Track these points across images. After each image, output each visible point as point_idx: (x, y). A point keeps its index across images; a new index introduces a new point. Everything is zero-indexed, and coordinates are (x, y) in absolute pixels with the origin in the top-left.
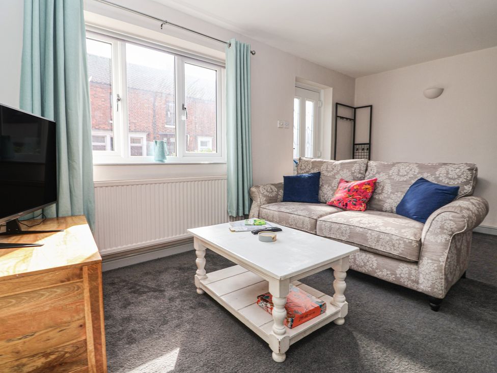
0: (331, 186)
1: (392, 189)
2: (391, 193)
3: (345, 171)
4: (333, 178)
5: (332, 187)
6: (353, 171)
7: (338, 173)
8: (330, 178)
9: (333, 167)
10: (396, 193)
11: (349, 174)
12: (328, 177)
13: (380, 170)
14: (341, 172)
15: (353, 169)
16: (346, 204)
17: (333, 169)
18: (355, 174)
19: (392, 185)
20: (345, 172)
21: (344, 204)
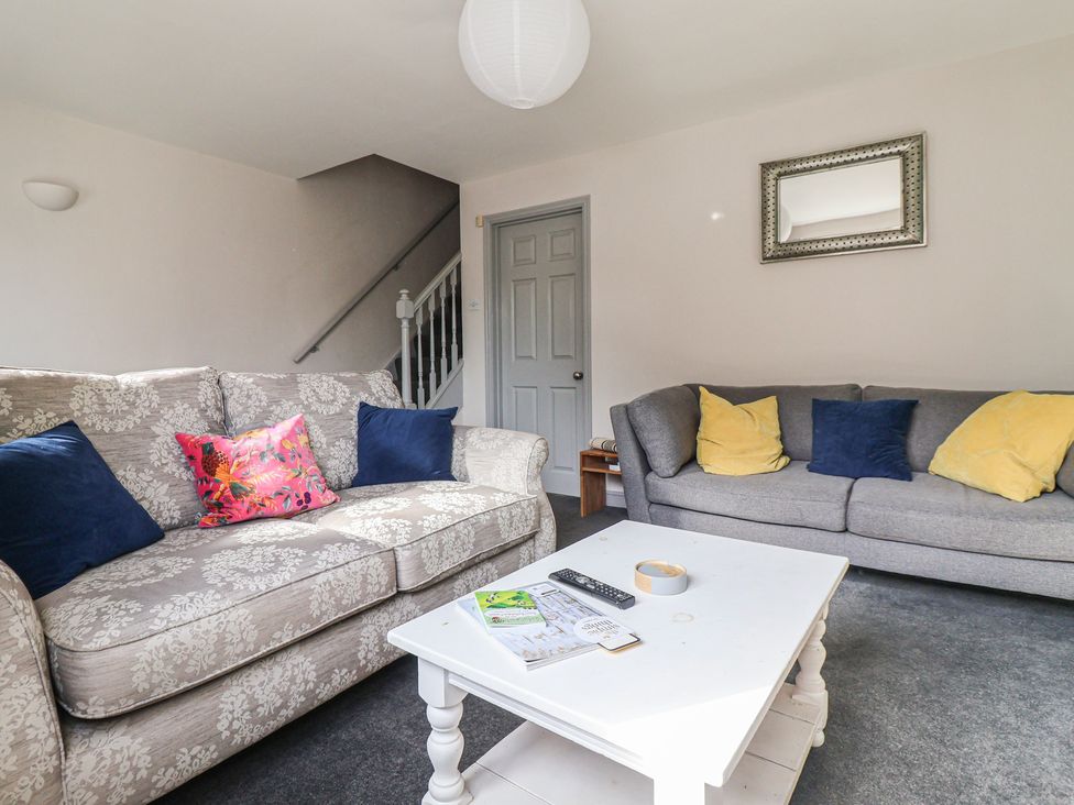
0: (152, 467)
1: (326, 435)
2: (328, 444)
3: (180, 407)
4: (144, 436)
5: (156, 470)
6: (203, 405)
7: (156, 415)
8: (130, 439)
9: (131, 398)
10: (337, 443)
11: (194, 414)
12: (121, 435)
13: (275, 394)
14: (168, 414)
15: (201, 398)
16: (307, 495)
17: (132, 404)
18: (208, 413)
19: (321, 427)
20: (179, 410)
21: (302, 497)
